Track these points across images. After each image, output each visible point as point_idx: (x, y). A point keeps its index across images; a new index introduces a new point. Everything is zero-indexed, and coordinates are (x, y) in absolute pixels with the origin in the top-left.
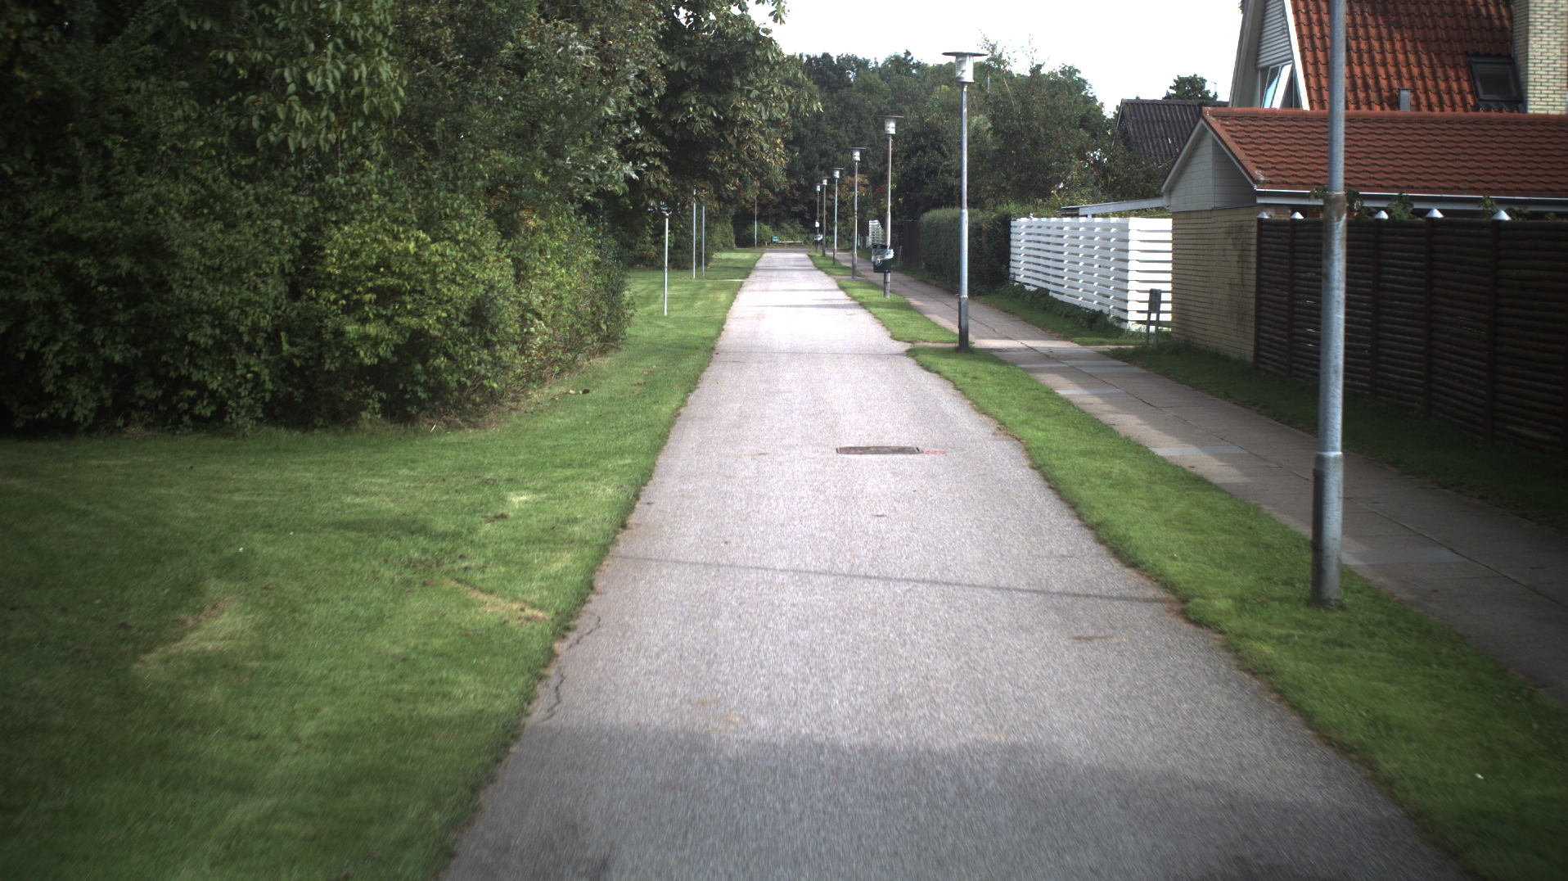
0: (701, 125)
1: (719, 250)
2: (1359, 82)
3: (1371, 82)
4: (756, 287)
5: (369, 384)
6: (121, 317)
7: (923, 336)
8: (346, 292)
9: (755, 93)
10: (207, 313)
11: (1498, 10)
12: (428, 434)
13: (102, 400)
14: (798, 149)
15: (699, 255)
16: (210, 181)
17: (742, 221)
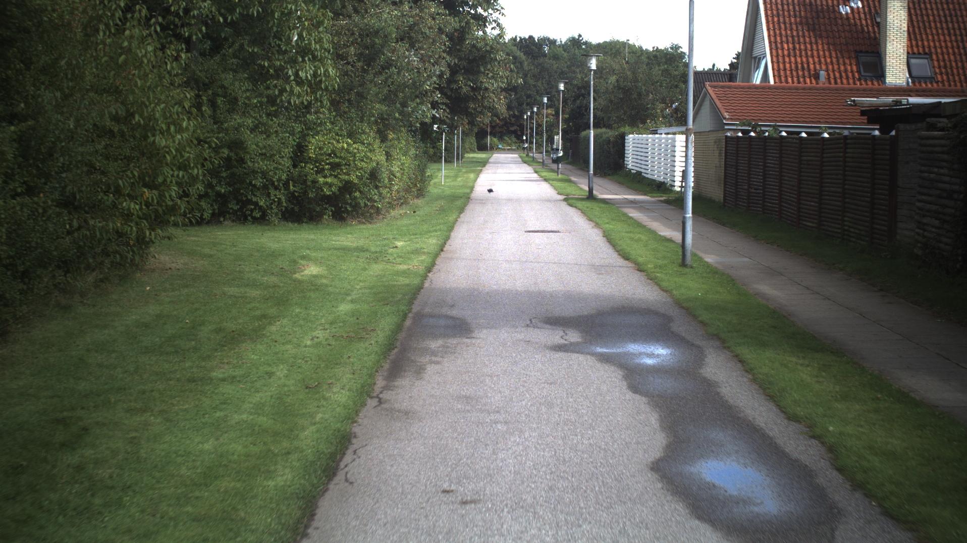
0: (465, 90)
1: (467, 152)
2: (800, 66)
3: (805, 66)
4: (490, 171)
5: (326, 204)
6: (224, 175)
7: (574, 193)
8: (317, 165)
9: (491, 75)
10: (260, 173)
11: (874, 29)
12: (351, 225)
13: (214, 210)
14: (513, 93)
15: (458, 154)
16: (258, 117)
17: (481, 135)
